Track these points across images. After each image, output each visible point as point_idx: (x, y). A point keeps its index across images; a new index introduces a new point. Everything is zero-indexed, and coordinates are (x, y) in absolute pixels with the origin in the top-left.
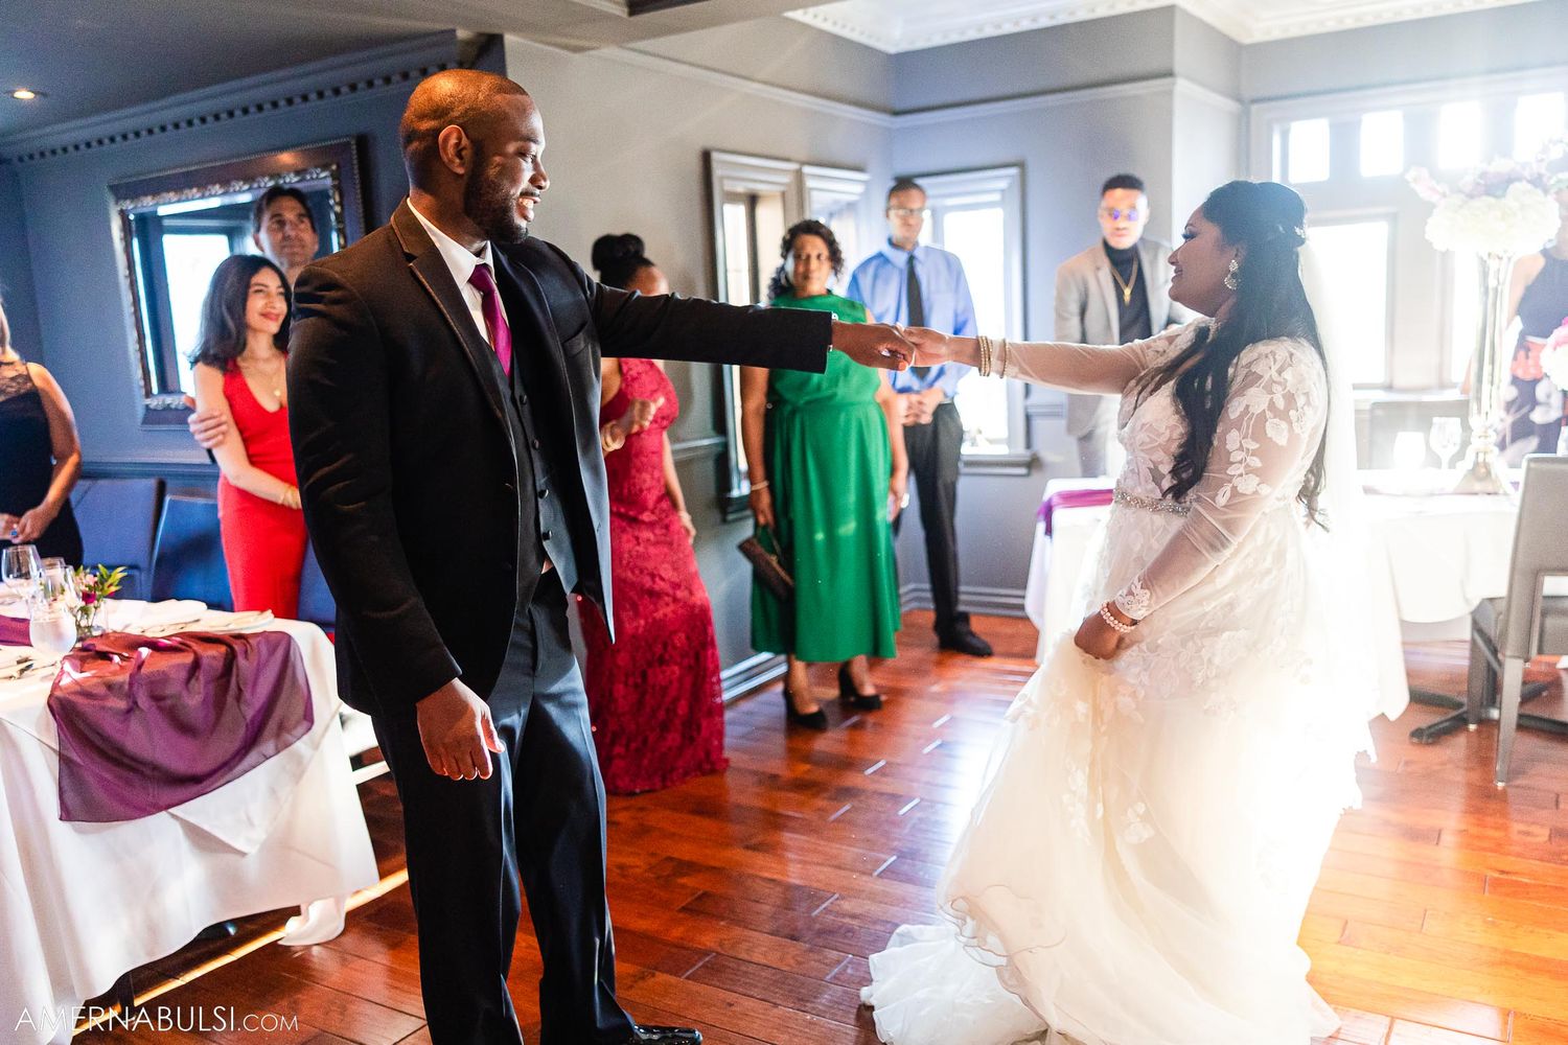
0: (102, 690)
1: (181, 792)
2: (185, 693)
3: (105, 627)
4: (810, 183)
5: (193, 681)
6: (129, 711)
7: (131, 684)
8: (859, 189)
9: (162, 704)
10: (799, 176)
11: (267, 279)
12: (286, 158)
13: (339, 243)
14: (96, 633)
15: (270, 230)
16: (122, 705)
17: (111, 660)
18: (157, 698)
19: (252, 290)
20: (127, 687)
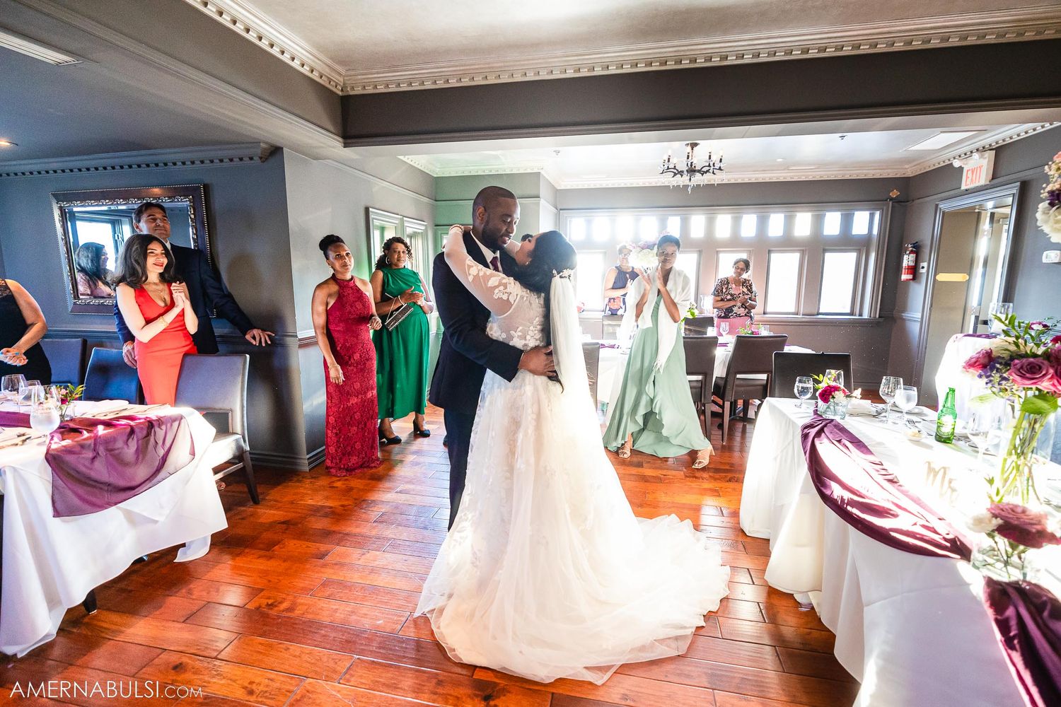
0: (78, 449)
1: (123, 495)
2: (125, 447)
3: (72, 415)
4: (406, 224)
5: (130, 440)
6: (94, 458)
7: (95, 444)
8: (423, 228)
9: (113, 452)
10: (402, 221)
11: (156, 248)
12: (156, 191)
13: (193, 232)
14: (68, 419)
15: (147, 222)
16: (90, 455)
17: (81, 433)
18: (110, 450)
19: (149, 251)
20: (93, 445)
